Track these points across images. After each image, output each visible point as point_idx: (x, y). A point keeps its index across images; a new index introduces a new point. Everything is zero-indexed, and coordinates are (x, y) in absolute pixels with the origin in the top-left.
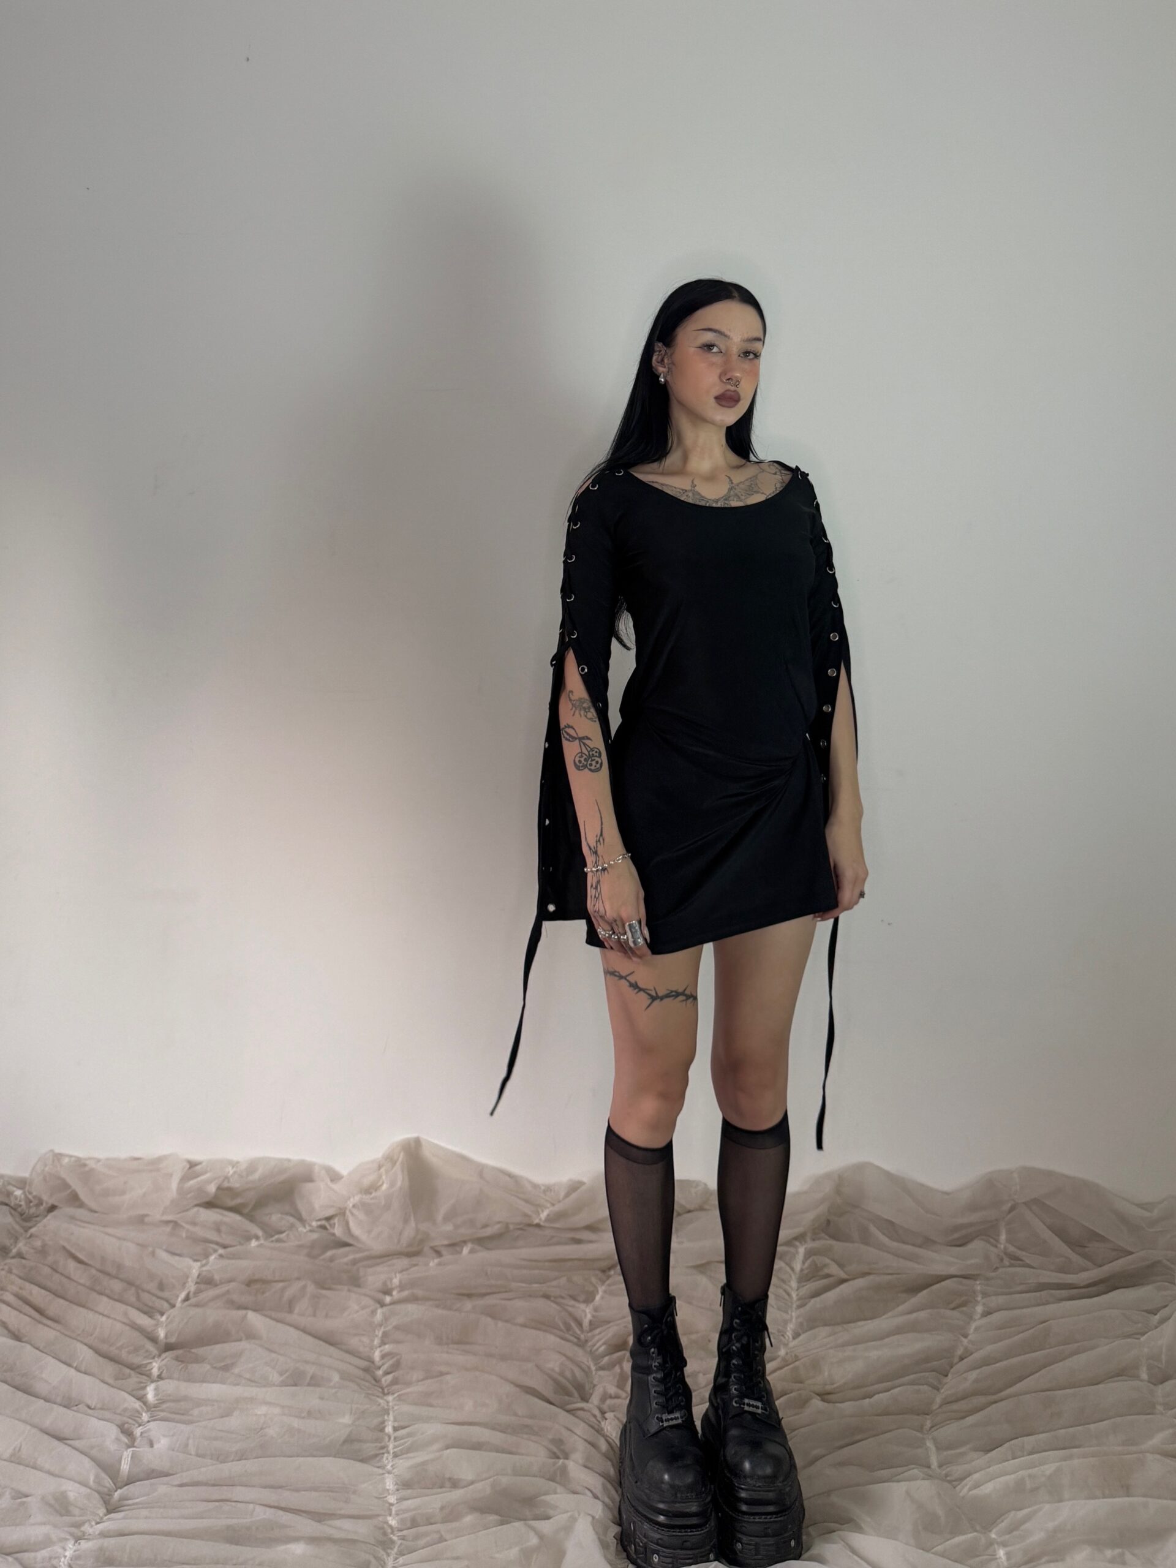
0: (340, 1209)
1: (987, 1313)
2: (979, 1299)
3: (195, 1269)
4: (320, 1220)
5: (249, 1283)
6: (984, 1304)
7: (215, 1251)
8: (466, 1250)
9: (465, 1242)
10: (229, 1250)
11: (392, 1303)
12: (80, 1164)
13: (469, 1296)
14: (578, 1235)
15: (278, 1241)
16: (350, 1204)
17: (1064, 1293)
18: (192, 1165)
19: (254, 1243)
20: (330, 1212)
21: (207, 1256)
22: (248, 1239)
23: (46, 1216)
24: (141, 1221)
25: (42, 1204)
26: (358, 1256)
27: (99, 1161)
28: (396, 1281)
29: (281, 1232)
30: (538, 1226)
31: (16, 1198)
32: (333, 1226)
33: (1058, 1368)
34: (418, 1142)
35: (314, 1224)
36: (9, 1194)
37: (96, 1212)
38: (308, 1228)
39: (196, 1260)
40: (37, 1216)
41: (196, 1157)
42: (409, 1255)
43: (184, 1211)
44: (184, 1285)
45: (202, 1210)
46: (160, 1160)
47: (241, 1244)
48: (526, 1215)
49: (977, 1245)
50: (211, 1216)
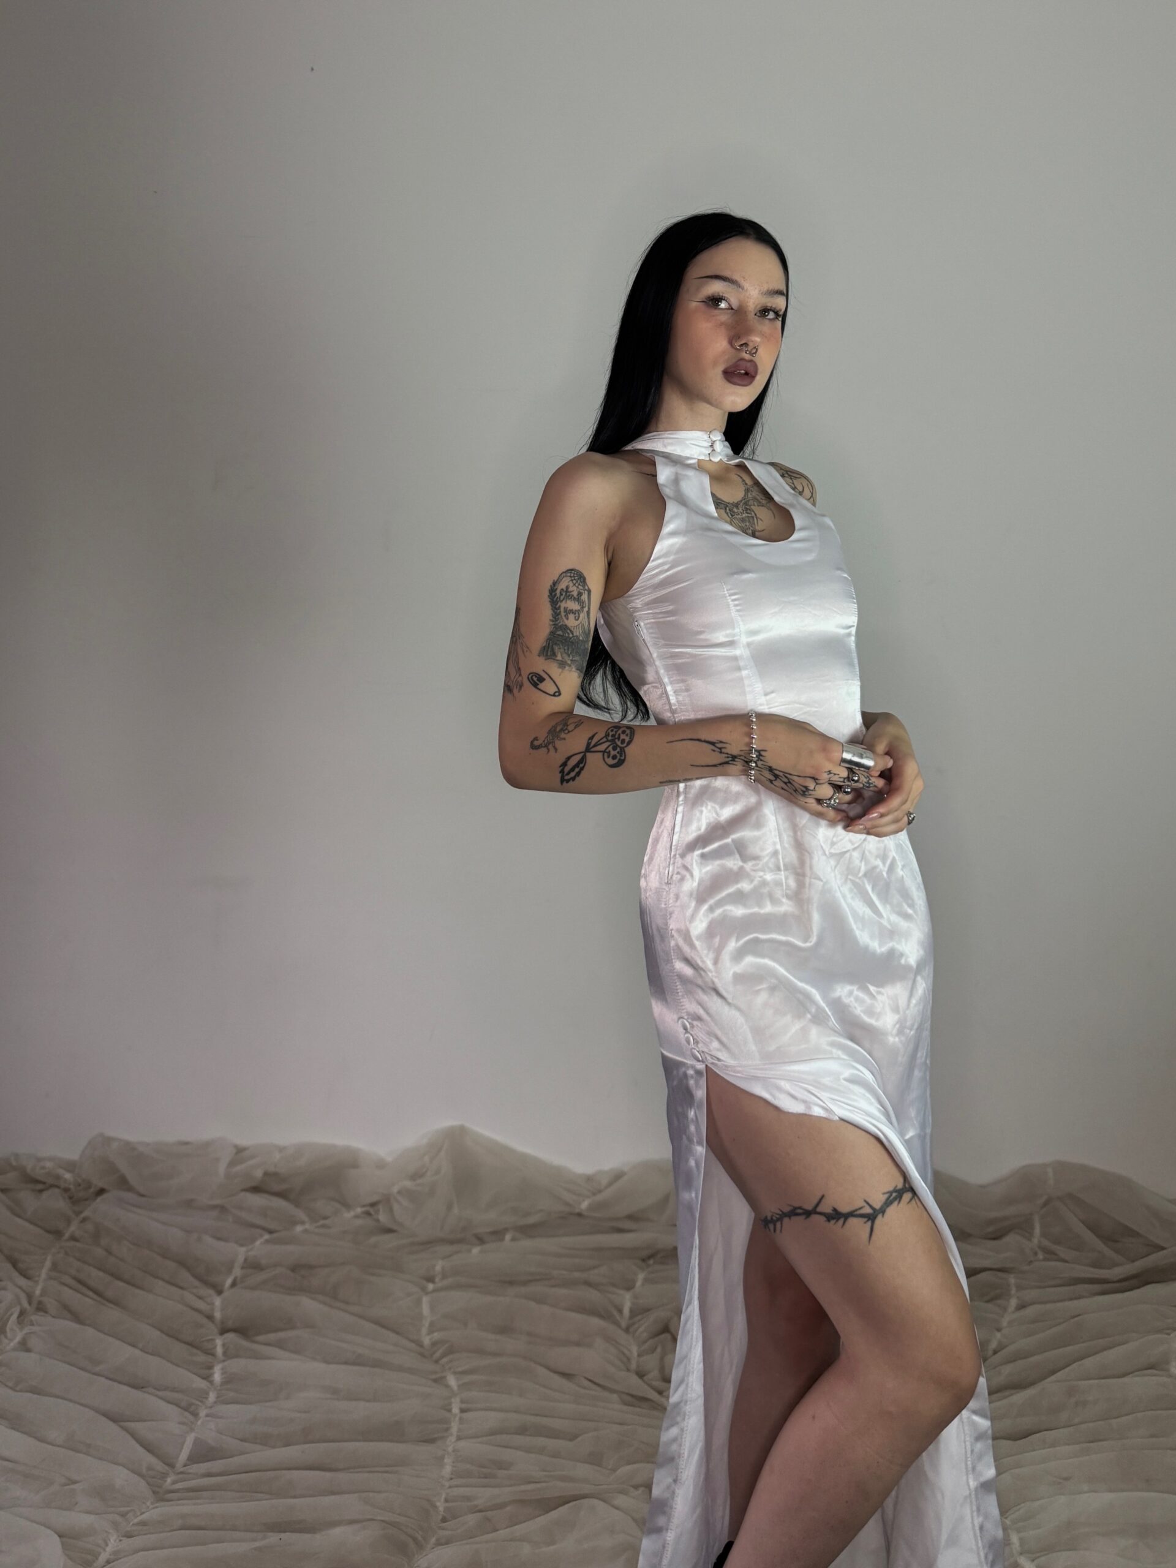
0: (384, 1195)
1: (1021, 1306)
2: (1013, 1291)
3: (241, 1253)
4: (364, 1206)
5: (294, 1268)
6: (1018, 1297)
7: (261, 1236)
8: (508, 1237)
9: (506, 1230)
10: (275, 1235)
11: (434, 1291)
12: (129, 1148)
13: (511, 1283)
14: (620, 1225)
15: (323, 1226)
16: (395, 1189)
17: (1097, 1287)
18: (240, 1150)
19: (299, 1228)
20: (375, 1199)
21: (253, 1240)
22: (294, 1222)
23: (95, 1199)
24: (189, 1204)
25: (90, 1187)
26: (404, 1242)
27: (148, 1144)
28: (438, 1268)
29: (325, 1218)
30: (580, 1215)
31: (65, 1181)
32: (377, 1212)
33: (1089, 1363)
34: (462, 1130)
35: (359, 1210)
36: (58, 1177)
37: (143, 1196)
38: (352, 1213)
39: (242, 1245)
40: (86, 1200)
41: (242, 1142)
42: (452, 1242)
43: (230, 1196)
44: (230, 1270)
45: (248, 1195)
46: (207, 1145)
47: (286, 1229)
48: (567, 1204)
49: (1011, 1239)
50: (258, 1201)
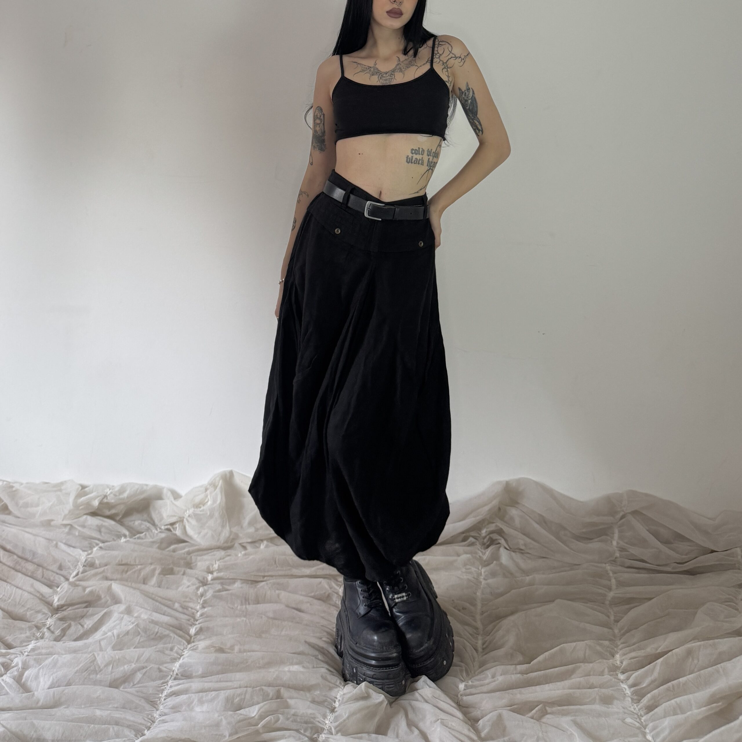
0: (180, 518)
4: (167, 525)
5: (119, 566)
7: (97, 545)
8: (262, 547)
9: (262, 540)
10: (106, 544)
11: (211, 581)
12: (10, 489)
15: (139, 538)
16: (187, 514)
18: (83, 487)
19: (123, 540)
20: (173, 520)
21: (91, 548)
22: (119, 536)
24: (48, 524)
26: (191, 549)
27: (22, 484)
28: (216, 566)
29: (141, 533)
32: (175, 529)
34: (232, 473)
35: (163, 527)
37: (19, 518)
38: (159, 530)
39: (84, 551)
41: (86, 482)
42: (225, 548)
43: (76, 518)
44: (75, 566)
45: (89, 517)
46: (62, 483)
47: (114, 540)
50: (94, 521)
